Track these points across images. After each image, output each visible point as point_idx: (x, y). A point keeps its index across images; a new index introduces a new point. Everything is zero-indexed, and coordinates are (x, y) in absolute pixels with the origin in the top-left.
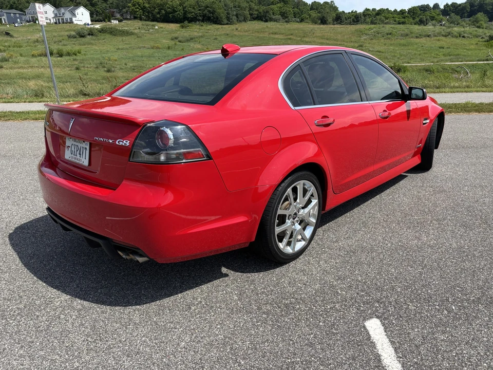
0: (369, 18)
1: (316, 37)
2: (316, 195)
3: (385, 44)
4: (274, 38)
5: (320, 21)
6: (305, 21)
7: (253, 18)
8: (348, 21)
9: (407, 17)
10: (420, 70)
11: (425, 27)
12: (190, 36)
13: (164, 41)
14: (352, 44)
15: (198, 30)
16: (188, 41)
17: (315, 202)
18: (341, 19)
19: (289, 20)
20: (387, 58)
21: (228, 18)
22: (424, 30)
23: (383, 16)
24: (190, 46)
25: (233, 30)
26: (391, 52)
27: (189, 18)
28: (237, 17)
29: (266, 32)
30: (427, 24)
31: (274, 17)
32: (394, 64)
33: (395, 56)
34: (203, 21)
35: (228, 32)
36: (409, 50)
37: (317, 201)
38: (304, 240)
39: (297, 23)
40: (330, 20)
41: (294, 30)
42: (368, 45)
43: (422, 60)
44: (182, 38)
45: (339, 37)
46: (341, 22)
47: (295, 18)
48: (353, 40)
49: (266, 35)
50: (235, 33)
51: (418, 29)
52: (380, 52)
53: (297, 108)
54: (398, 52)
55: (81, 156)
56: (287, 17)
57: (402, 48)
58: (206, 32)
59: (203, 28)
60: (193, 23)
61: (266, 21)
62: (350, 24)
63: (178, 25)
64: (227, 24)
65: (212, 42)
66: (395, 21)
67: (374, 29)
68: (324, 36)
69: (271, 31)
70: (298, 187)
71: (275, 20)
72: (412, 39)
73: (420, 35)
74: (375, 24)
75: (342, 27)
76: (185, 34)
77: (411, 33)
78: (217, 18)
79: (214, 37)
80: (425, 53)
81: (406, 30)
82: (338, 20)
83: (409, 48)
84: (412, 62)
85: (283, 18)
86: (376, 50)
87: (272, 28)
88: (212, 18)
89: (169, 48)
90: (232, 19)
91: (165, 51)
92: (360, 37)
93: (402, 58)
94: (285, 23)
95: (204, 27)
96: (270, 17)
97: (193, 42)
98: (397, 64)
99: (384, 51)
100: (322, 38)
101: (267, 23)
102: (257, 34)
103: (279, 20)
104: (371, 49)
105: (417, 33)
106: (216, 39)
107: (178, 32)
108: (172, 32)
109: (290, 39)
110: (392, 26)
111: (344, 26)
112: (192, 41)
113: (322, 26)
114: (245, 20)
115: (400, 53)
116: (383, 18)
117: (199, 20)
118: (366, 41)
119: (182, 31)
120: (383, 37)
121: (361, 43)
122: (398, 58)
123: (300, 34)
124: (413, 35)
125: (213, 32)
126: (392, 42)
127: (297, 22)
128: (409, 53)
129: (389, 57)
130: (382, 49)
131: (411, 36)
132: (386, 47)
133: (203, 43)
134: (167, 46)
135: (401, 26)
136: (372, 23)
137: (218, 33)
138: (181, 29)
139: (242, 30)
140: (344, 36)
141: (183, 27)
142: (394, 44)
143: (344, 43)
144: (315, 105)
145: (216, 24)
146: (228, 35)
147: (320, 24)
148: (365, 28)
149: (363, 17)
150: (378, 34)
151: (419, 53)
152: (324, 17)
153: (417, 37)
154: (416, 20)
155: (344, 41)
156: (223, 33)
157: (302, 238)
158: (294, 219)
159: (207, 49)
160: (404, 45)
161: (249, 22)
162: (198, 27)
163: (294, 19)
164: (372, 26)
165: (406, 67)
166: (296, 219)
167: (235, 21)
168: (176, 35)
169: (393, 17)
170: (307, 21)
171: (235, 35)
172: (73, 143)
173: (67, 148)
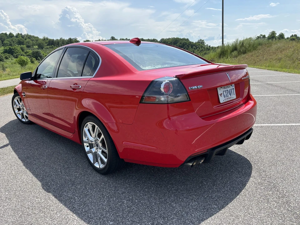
55: (231, 95)
172: (224, 90)
173: (220, 95)
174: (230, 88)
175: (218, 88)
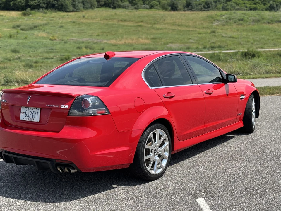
0: (220, 4)
1: (167, 23)
2: (167, 139)
3: (238, 30)
4: (124, 26)
5: (170, 8)
6: (155, 8)
7: (100, 5)
8: (199, 7)
9: (257, 3)
10: (274, 55)
11: (275, 13)
12: (33, 23)
13: (5, 29)
14: (205, 30)
15: (42, 18)
16: (31, 29)
17: (167, 143)
18: (192, 6)
19: (138, 6)
20: (240, 44)
21: (74, 6)
22: (274, 16)
23: (234, 3)
24: (34, 34)
25: (80, 17)
26: (244, 37)
27: (31, 5)
28: (83, 4)
29: (114, 19)
30: (277, 10)
31: (122, 4)
32: (248, 49)
33: (248, 42)
34: (47, 8)
35: (74, 20)
36: (262, 35)
37: (168, 143)
38: (162, 168)
39: (147, 10)
40: (180, 6)
41: (144, 17)
42: (220, 31)
43: (275, 45)
44: (25, 26)
45: (191, 23)
46: (192, 8)
47: (144, 4)
48: (205, 26)
49: (115, 22)
50: (82, 21)
51: (269, 16)
52: (233, 38)
53: (153, 88)
54: (251, 37)
55: (34, 117)
56: (136, 4)
57: (255, 33)
58: (51, 20)
59: (46, 15)
60: (36, 10)
61: (114, 8)
62: (201, 10)
63: (20, 13)
64: (73, 11)
65: (57, 30)
66: (246, 7)
67: (226, 16)
68: (175, 22)
69: (120, 19)
70: (156, 133)
71: (124, 7)
72: (264, 25)
73: (272, 21)
74: (227, 10)
75: (194, 14)
76: (28, 22)
77: (263, 19)
78: (62, 5)
79: (60, 25)
80: (278, 39)
81: (257, 16)
82: (188, 7)
83: (262, 33)
84: (265, 47)
85: (132, 5)
86: (229, 36)
87: (121, 15)
88: (56, 5)
89: (10, 37)
90: (78, 6)
91: (7, 40)
92: (212, 23)
93: (255, 43)
94: (135, 10)
95: (48, 14)
96: (118, 3)
97: (36, 30)
98: (251, 49)
99: (237, 36)
100: (174, 25)
101: (115, 10)
102: (105, 22)
103: (128, 7)
104: (224, 35)
105: (269, 19)
106: (62, 27)
107: (20, 20)
108: (13, 19)
109: (140, 26)
110: (244, 12)
111: (194, 12)
112: (35, 28)
113: (172, 13)
114: (92, 7)
115: (253, 38)
116: (234, 4)
117: (42, 8)
118: (218, 27)
119: (24, 19)
120: (235, 22)
121: (213, 30)
122: (252, 43)
123: (150, 21)
124: (266, 21)
125: (58, 19)
126: (245, 28)
127: (147, 8)
128: (262, 38)
129: (242, 43)
130: (235, 34)
131: (262, 22)
132: (239, 33)
133: (47, 31)
134: (8, 35)
135: (253, 12)
136: (224, 9)
137: (64, 21)
138: (23, 17)
139: (90, 18)
140: (196, 22)
141: (25, 15)
142: (246, 29)
143: (196, 29)
144: (163, 86)
145: (61, 11)
146: (74, 22)
147: (170, 11)
148: (216, 15)
149: (213, 4)
150: (230, 20)
151: (272, 38)
152: (173, 4)
153: (269, 23)
154: (266, 6)
155: (196, 27)
156: (69, 20)
157: (160, 166)
158: (155, 153)
159: (53, 37)
160: (256, 31)
161: (96, 9)
162: (41, 14)
163: (143, 6)
164: (224, 12)
165: (259, 52)
166: (156, 153)
167: (81, 8)
168: (18, 23)
169: (244, 3)
170: (156, 7)
171: (83, 23)
172: (28, 110)
173: (22, 113)
174: (34, 111)
175: (22, 107)
